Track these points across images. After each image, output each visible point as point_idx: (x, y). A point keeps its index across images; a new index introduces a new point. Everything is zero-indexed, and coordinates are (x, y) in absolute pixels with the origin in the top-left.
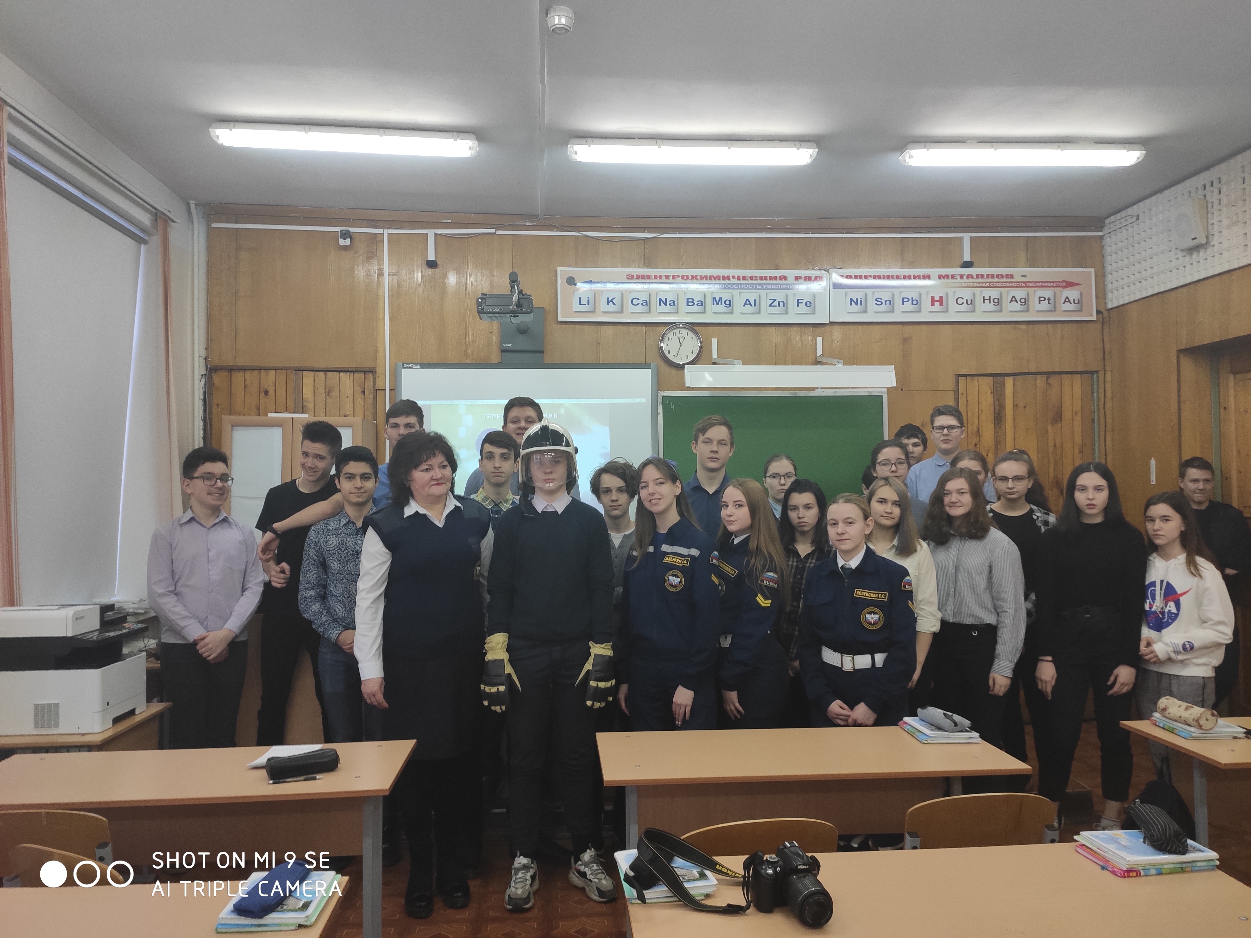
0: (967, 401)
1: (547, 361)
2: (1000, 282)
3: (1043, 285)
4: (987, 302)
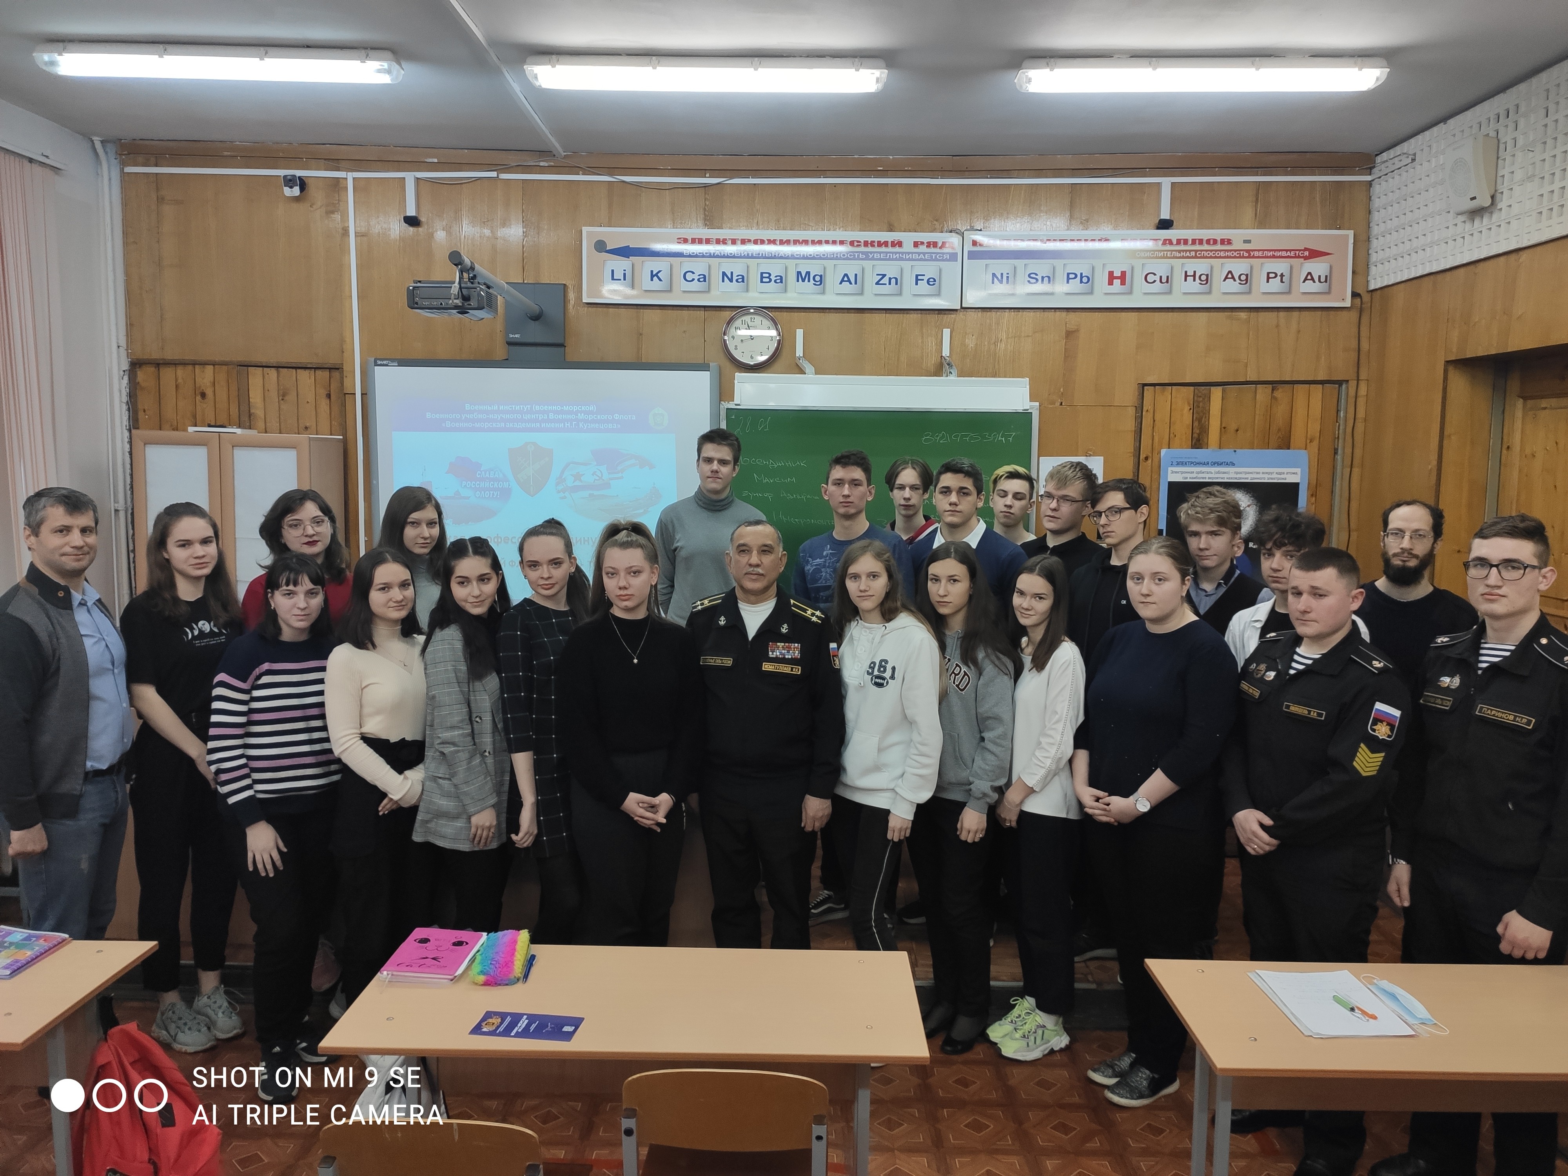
0: (1154, 421)
1: (569, 358)
2: (1211, 251)
3: (1273, 254)
4: (1190, 279)
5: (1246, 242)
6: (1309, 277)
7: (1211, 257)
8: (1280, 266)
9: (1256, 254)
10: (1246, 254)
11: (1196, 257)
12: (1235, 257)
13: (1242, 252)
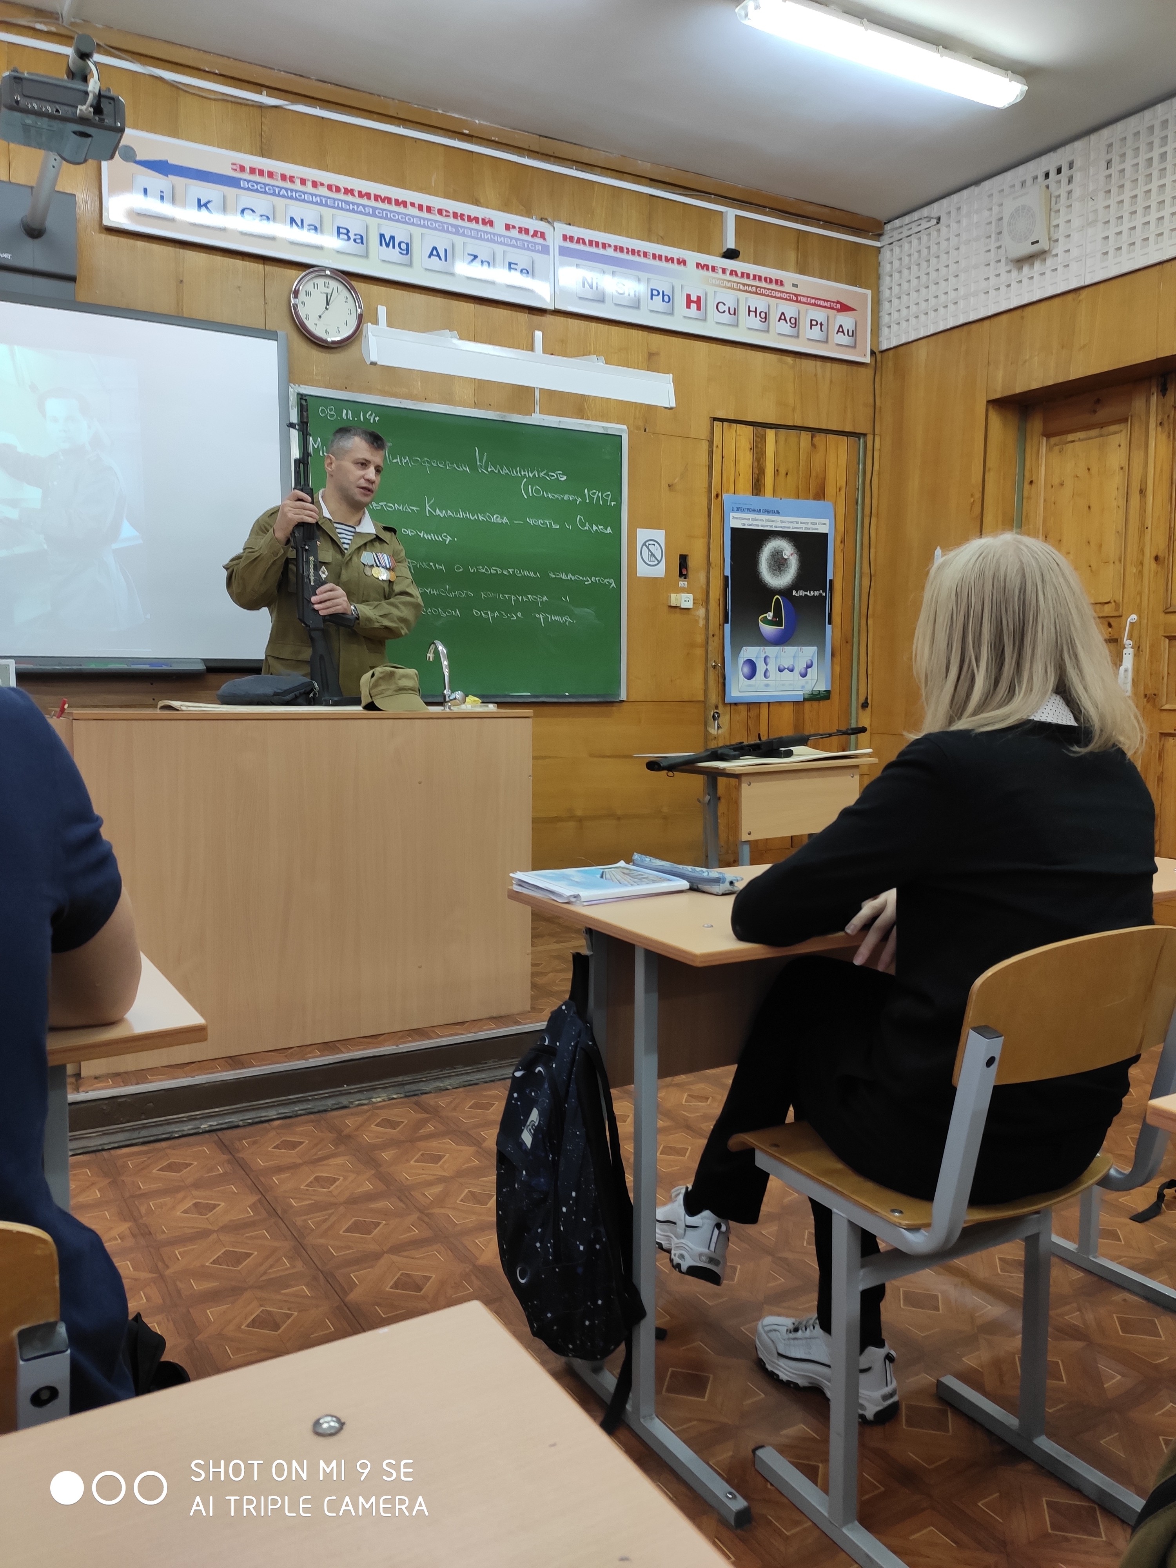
0: (723, 457)
1: (80, 298)
2: (769, 289)
3: (815, 302)
4: (752, 314)
5: (795, 286)
6: (841, 329)
7: (768, 296)
8: (819, 315)
9: (802, 299)
10: (795, 298)
11: (756, 293)
12: (786, 299)
13: (791, 295)
